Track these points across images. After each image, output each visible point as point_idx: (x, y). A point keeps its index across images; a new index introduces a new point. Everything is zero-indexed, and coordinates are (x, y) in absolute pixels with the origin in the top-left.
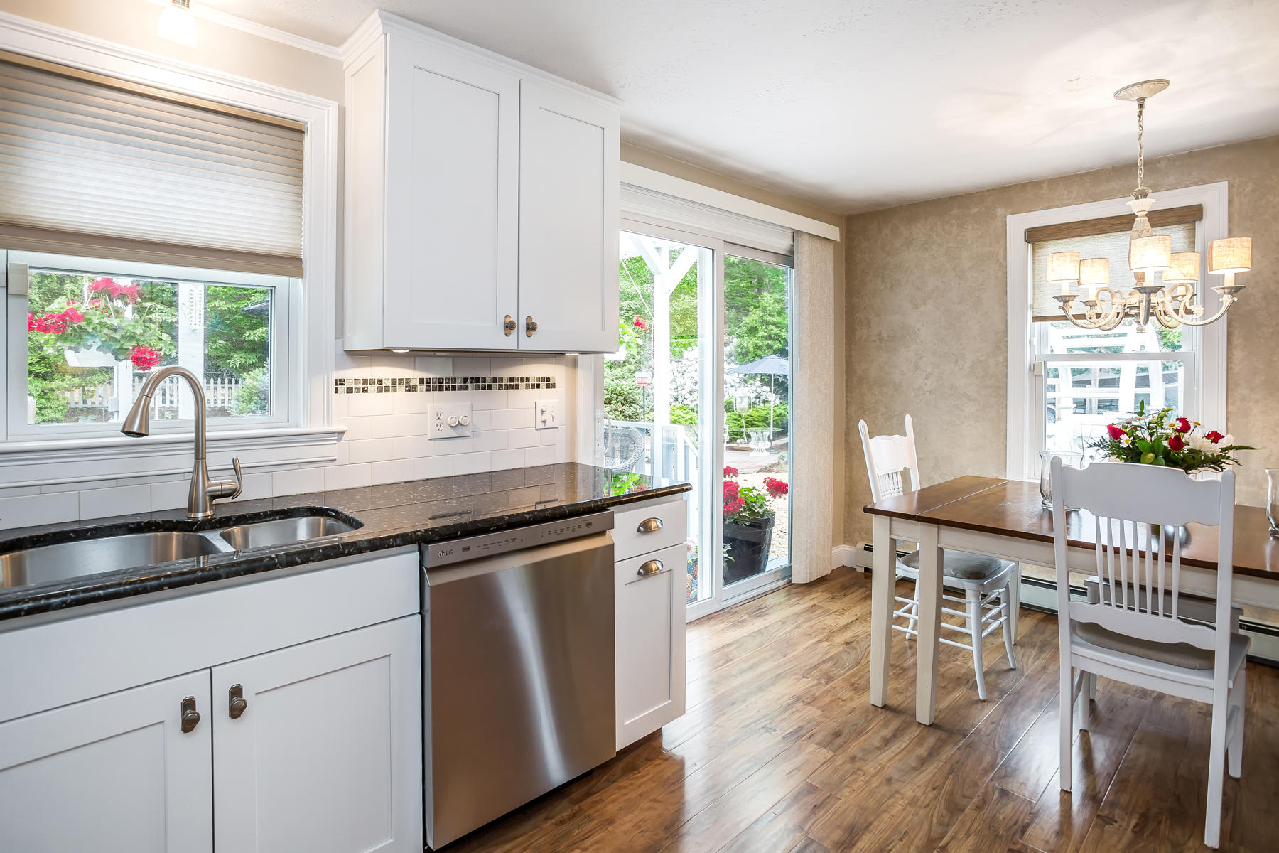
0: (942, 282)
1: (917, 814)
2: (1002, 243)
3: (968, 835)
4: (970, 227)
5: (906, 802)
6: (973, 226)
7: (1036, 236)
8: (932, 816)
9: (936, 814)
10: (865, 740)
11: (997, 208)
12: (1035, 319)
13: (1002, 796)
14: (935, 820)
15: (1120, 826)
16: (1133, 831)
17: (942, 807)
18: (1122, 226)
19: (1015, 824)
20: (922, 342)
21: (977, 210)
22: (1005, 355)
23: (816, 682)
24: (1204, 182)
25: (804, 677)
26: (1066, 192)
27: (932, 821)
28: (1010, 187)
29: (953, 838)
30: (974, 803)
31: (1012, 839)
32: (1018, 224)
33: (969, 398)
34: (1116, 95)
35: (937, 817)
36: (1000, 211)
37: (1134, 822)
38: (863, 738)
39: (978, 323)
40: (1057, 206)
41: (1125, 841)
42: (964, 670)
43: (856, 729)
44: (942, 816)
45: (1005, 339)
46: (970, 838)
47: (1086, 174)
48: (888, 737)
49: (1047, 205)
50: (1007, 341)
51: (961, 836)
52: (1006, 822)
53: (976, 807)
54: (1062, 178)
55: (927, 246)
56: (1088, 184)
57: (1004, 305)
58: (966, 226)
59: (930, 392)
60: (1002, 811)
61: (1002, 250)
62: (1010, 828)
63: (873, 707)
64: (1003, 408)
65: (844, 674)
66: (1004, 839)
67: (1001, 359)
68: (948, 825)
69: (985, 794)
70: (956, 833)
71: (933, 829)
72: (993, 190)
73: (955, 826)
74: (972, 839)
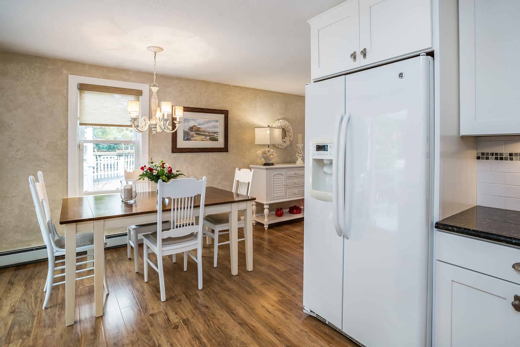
0: (29, 100)
1: (139, 345)
2: (66, 87)
3: (160, 336)
4: (47, 75)
5: (131, 345)
6: (49, 75)
7: (83, 88)
8: (144, 341)
9: (144, 339)
10: (85, 341)
11: (63, 69)
12: (81, 124)
13: (153, 317)
14: (146, 341)
15: (183, 299)
16: (187, 299)
17: (143, 335)
18: (118, 92)
19: (165, 320)
20: (14, 131)
21: (52, 67)
22: (67, 140)
23: (21, 340)
24: (143, 83)
25: (9, 344)
26: (96, 72)
27: (146, 342)
28: (70, 62)
29: (157, 340)
30: (149, 325)
31: (170, 326)
32: (74, 80)
33: (46, 161)
34: (148, 48)
35: (145, 339)
36: (65, 72)
37: (184, 296)
38: (83, 341)
39: (52, 123)
40: (92, 77)
41: (188, 302)
42: (87, 289)
43: (74, 340)
44: (146, 338)
45: (66, 132)
46: (161, 336)
47: (105, 67)
48: (93, 332)
49: (88, 75)
50: (68, 133)
51: (158, 338)
52: (163, 322)
53: (151, 326)
54: (95, 65)
55: (18, 78)
56: (105, 71)
57: (67, 116)
58: (45, 74)
59: (20, 159)
60: (158, 321)
61: (65, 91)
62: (166, 323)
63: (69, 328)
64: (65, 165)
65: (33, 325)
66: (168, 327)
67: (64, 142)
68: (151, 339)
69: (148, 320)
70: (156, 338)
71: (149, 343)
72: (61, 60)
73: (153, 337)
74: (162, 335)
